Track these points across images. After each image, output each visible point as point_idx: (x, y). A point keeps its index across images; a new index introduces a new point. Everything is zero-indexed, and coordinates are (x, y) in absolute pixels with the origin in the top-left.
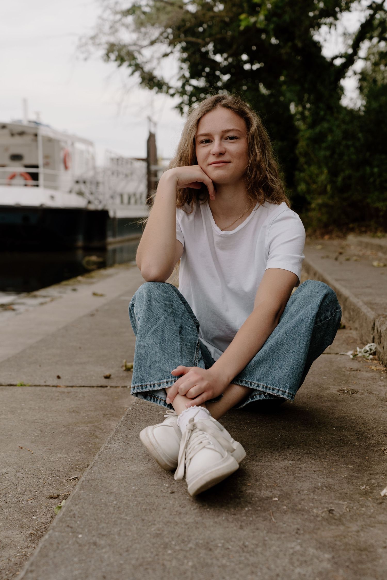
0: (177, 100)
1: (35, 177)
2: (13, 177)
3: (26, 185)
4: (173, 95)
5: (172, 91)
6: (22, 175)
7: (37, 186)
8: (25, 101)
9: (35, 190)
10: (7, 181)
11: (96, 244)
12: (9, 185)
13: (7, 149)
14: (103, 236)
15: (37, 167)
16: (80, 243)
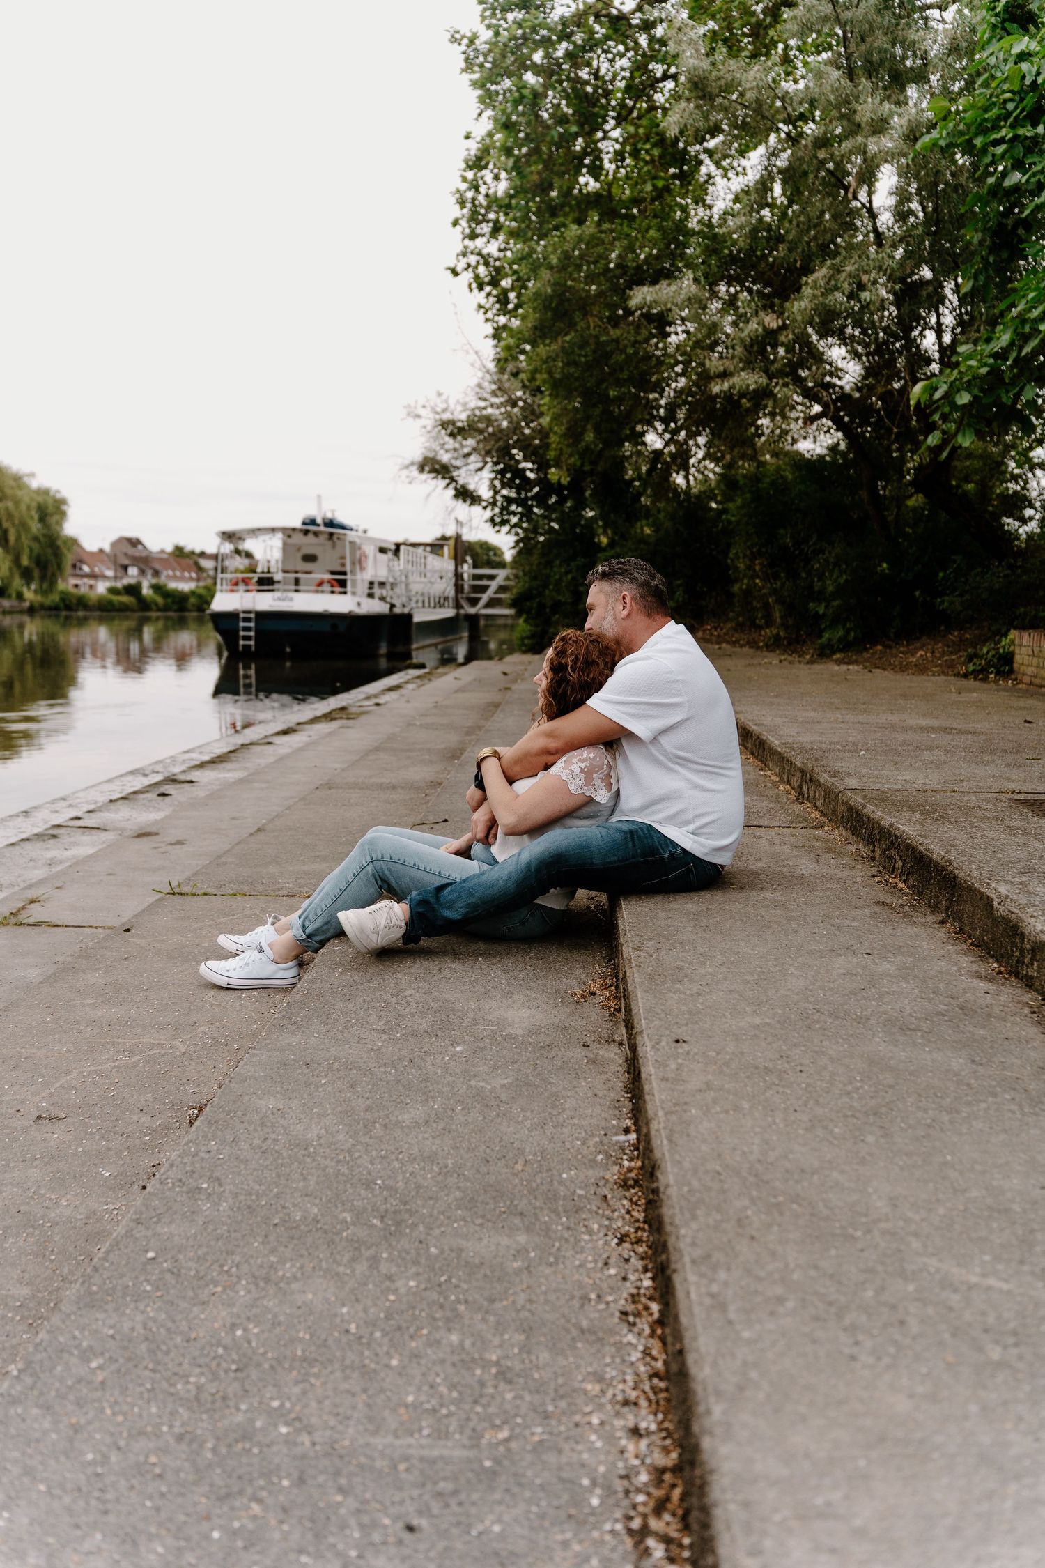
0: (488, 513)
1: (343, 584)
2: (321, 584)
3: (333, 592)
4: (485, 508)
5: (484, 504)
6: (329, 582)
7: (345, 593)
8: (319, 497)
9: (343, 596)
10: (314, 588)
11: (400, 649)
12: (317, 592)
13: (299, 549)
14: (408, 641)
15: (344, 573)
16: (383, 650)
